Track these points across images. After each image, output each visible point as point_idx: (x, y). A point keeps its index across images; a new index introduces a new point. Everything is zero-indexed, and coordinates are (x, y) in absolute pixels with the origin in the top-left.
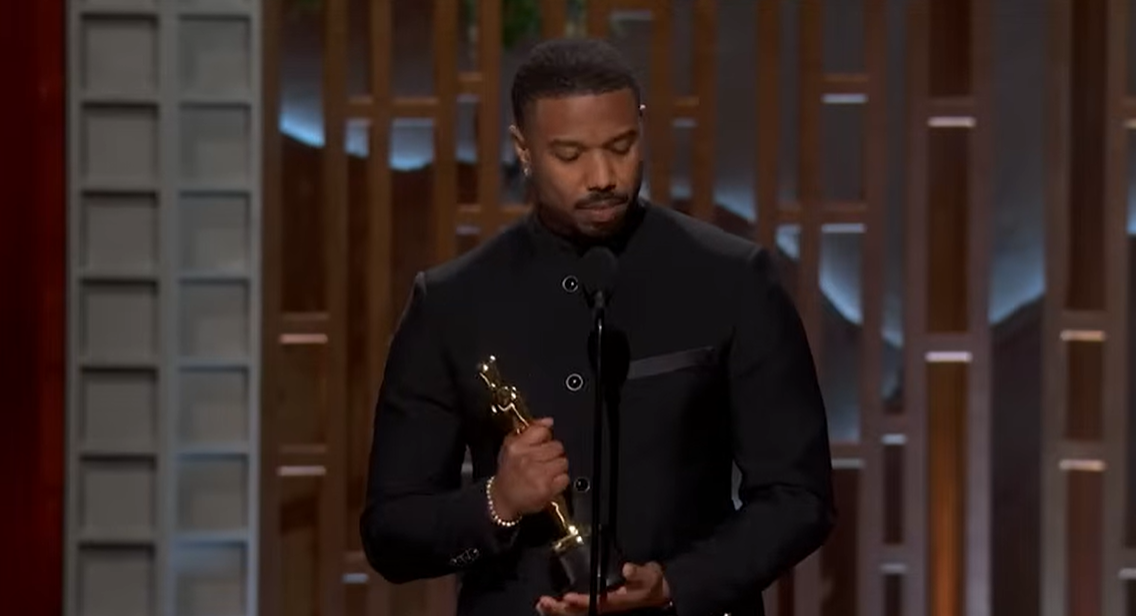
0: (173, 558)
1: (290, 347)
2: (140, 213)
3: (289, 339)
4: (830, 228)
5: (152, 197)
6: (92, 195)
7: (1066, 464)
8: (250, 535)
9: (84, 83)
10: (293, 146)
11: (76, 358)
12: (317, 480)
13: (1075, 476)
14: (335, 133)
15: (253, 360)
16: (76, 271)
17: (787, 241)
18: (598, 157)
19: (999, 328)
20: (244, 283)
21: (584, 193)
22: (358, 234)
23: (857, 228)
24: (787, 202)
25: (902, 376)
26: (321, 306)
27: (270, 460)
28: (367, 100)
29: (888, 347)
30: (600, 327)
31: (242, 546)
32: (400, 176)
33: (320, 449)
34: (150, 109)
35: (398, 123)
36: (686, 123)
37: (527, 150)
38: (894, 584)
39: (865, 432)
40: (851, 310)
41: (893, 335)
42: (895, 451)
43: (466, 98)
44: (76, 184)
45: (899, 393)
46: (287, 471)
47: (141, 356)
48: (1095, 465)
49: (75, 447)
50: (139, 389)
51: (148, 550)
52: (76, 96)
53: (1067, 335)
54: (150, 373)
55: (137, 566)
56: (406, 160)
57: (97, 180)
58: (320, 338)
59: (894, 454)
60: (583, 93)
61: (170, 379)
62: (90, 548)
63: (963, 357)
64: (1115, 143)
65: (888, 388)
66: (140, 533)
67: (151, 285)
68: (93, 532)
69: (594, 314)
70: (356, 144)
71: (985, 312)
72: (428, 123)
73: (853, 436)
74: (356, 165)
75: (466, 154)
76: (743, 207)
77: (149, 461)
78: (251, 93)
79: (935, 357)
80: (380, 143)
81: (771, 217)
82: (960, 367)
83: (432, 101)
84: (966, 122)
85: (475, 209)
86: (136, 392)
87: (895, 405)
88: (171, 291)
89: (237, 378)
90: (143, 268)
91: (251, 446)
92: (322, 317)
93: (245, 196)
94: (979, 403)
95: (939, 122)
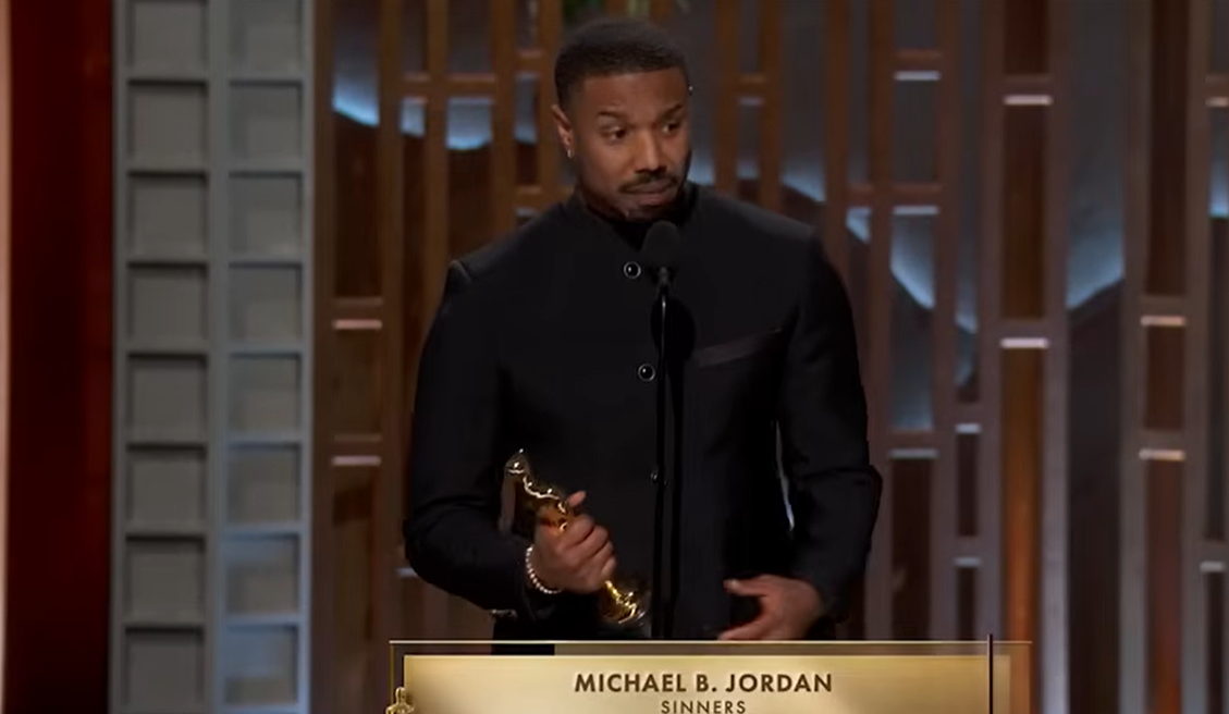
0: (224, 551)
1: (345, 333)
2: (188, 194)
3: (342, 324)
4: (903, 211)
5: (201, 178)
6: (141, 176)
7: (1146, 454)
8: (303, 526)
9: (131, 60)
10: (347, 125)
11: (123, 345)
12: (372, 471)
13: (1155, 466)
14: (389, 112)
15: (305, 346)
16: (123, 254)
17: (858, 224)
18: (645, 136)
19: (1076, 314)
20: (297, 267)
21: (631, 176)
22: (414, 214)
23: (930, 210)
24: (858, 183)
25: (976, 362)
26: (376, 292)
27: (324, 450)
28: (422, 78)
29: (962, 332)
30: (664, 304)
31: (294, 538)
32: (455, 156)
33: (376, 438)
34: (201, 86)
35: (455, 101)
36: (752, 101)
37: (571, 131)
38: (967, 578)
39: (937, 422)
40: (923, 295)
41: (967, 321)
42: (968, 441)
43: (526, 76)
44: (123, 163)
45: (973, 380)
46: (341, 461)
47: (189, 342)
48: (1176, 455)
49: (122, 436)
50: (188, 377)
51: (198, 542)
52: (123, 73)
53: (1147, 321)
54: (200, 360)
55: (187, 558)
56: (463, 139)
57: (145, 160)
58: (376, 324)
59: (968, 444)
60: (632, 70)
61: (220, 366)
62: (137, 540)
63: (1039, 343)
64: (1197, 123)
65: (963, 374)
66: (190, 525)
67: (200, 269)
68: (140, 523)
69: (658, 291)
70: (412, 123)
71: (1062, 298)
72: (486, 101)
73: (925, 425)
74: (413, 145)
75: (526, 133)
76: (812, 187)
77: (198, 451)
78: (302, 69)
79: (1011, 343)
80: (436, 121)
81: (841, 198)
82: (1036, 353)
83: (490, 78)
84: (1044, 100)
85: (534, 190)
86: (184, 379)
87: (970, 393)
88: (220, 275)
89: (289, 365)
90: (192, 251)
91: (305, 437)
92: (378, 301)
93: (297, 176)
94: (1056, 393)
95: (1015, 100)
